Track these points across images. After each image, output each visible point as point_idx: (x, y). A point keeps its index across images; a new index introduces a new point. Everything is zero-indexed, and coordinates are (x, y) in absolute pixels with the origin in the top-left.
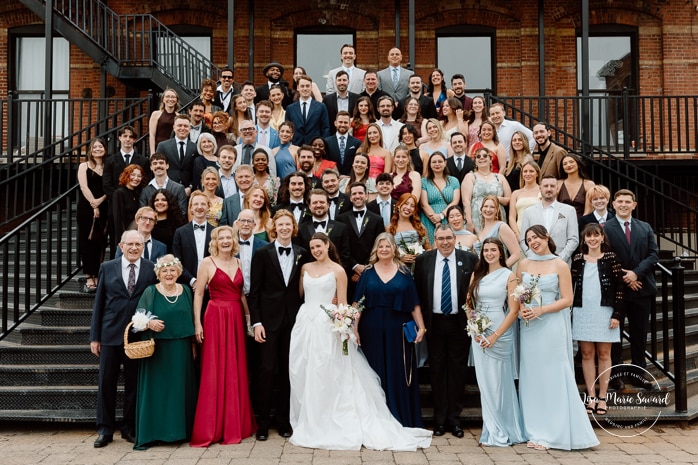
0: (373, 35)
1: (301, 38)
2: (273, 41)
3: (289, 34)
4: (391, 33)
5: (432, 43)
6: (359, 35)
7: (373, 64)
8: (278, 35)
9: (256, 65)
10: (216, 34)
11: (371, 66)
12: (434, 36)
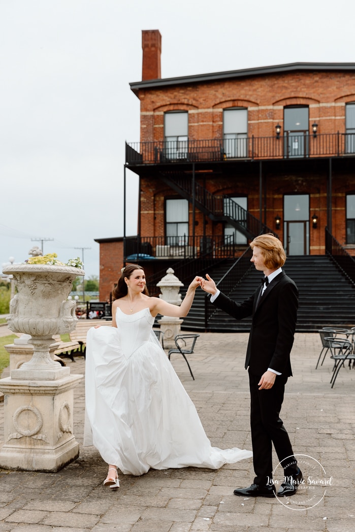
0: (317, 195)
1: (286, 197)
2: (274, 199)
3: (281, 196)
4: (326, 195)
5: (344, 199)
6: (312, 196)
7: (317, 208)
8: (276, 196)
9: (267, 210)
10: (250, 197)
11: (317, 209)
12: (344, 195)
